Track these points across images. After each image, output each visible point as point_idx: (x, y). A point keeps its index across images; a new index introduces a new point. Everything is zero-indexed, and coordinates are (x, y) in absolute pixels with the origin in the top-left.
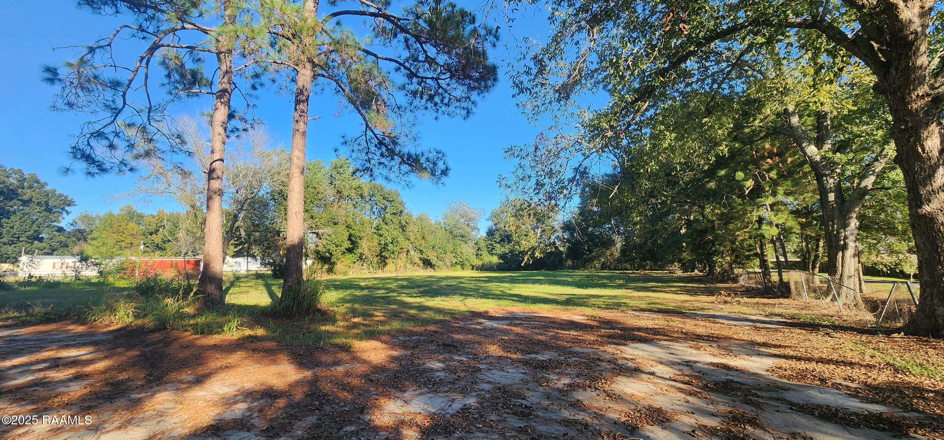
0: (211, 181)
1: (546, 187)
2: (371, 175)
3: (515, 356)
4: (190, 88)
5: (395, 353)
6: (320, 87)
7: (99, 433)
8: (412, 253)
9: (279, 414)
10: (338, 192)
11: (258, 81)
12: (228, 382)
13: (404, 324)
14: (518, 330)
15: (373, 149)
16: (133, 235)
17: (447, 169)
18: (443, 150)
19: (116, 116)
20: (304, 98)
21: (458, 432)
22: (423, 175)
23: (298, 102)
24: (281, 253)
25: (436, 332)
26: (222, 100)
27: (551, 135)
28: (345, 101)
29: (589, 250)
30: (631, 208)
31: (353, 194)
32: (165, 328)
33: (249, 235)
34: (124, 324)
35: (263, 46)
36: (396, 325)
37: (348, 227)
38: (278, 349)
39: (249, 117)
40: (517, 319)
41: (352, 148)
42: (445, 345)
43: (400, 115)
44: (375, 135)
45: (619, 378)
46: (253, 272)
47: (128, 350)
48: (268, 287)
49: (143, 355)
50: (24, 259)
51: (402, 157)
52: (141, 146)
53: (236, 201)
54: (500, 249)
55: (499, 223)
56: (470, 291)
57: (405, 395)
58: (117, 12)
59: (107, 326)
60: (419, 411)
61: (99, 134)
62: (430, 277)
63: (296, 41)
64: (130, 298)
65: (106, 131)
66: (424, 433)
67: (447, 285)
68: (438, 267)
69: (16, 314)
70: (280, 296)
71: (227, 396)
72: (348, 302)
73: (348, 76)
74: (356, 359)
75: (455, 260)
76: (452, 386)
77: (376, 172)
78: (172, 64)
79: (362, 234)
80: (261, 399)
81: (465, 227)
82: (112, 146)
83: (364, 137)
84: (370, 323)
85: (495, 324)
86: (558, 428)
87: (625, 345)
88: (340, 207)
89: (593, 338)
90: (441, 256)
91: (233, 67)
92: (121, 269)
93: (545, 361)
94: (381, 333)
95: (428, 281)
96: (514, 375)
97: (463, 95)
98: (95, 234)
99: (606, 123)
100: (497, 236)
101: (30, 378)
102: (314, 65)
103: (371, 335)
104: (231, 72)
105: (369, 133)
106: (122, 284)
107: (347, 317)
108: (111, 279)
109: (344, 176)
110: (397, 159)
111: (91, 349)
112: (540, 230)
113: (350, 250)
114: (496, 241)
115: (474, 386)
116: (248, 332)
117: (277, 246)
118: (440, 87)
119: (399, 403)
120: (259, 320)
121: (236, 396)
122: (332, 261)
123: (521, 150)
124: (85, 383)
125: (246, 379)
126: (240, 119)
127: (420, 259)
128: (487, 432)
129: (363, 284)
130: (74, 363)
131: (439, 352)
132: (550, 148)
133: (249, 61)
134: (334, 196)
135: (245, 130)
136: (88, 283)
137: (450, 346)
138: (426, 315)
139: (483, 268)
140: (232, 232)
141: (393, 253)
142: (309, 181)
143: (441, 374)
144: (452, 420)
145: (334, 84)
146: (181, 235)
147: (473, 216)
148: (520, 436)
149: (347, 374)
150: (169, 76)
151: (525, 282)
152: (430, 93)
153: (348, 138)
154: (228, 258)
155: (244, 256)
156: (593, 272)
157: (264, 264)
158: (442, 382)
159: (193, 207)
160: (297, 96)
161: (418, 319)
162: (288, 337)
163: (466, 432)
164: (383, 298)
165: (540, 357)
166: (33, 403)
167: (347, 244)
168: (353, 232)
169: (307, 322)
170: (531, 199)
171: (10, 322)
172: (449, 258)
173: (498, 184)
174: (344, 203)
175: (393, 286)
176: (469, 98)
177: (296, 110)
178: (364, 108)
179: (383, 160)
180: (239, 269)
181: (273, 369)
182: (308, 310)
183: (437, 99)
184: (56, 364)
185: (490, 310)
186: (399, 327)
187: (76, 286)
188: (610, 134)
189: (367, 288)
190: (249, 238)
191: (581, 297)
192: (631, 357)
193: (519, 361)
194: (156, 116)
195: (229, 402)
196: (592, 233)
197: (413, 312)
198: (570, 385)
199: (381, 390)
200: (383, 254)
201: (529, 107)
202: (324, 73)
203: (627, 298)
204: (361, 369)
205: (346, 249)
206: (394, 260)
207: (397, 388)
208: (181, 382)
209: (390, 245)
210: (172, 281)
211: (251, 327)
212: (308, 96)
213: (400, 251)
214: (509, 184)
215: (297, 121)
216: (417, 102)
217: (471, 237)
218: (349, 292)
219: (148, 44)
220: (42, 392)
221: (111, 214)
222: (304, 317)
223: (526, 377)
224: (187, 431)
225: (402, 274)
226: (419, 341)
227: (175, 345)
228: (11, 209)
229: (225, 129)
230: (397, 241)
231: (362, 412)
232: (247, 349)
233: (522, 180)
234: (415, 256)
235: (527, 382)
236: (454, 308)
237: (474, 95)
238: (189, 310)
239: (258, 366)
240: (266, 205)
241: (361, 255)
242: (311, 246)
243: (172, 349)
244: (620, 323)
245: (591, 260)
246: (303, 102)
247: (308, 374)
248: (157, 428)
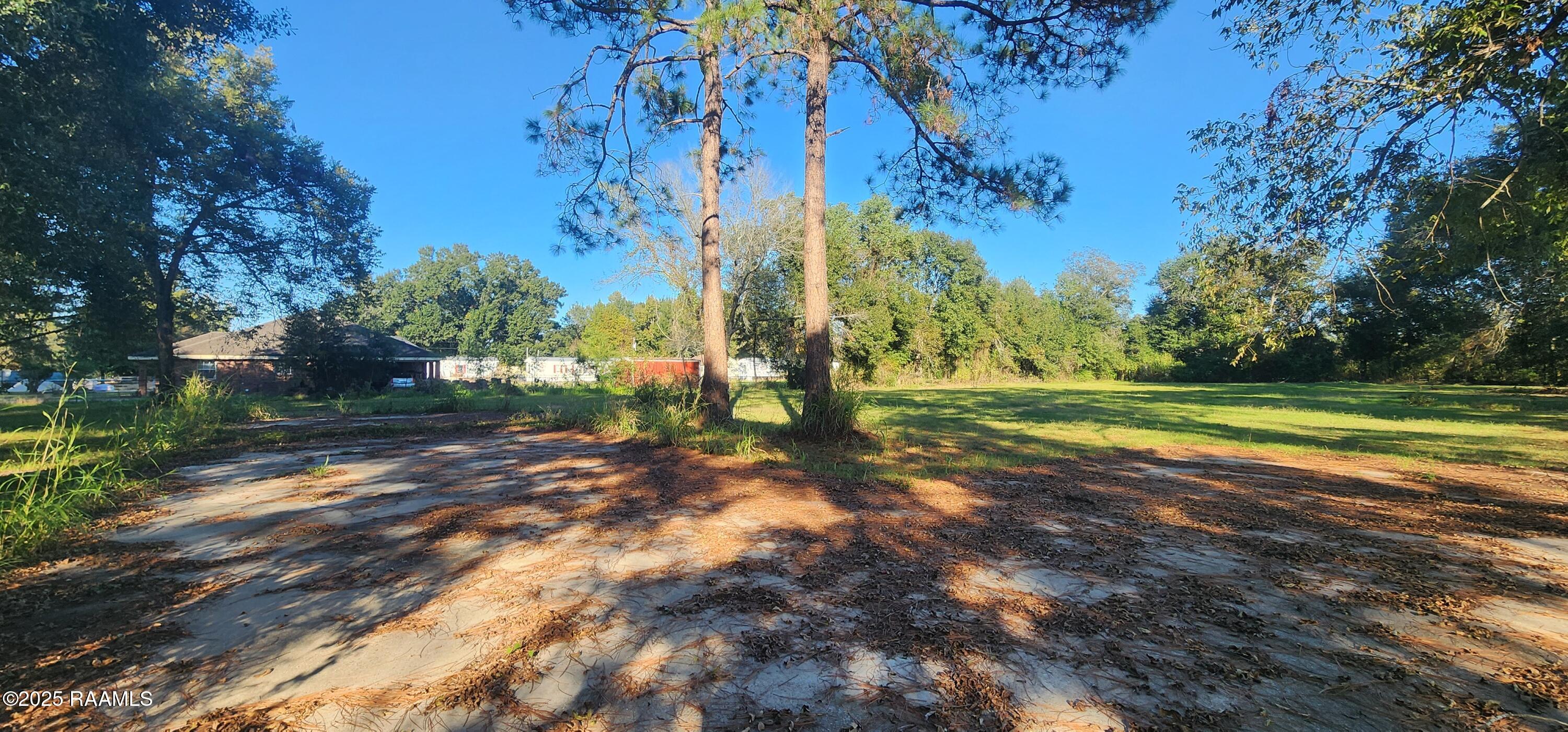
0: (706, 248)
1: (1295, 198)
2: (927, 217)
3: (1217, 530)
4: (672, 119)
5: (980, 502)
6: (840, 81)
7: (622, 550)
8: (1000, 349)
9: (817, 562)
10: (875, 252)
11: (754, 90)
12: (748, 515)
13: (993, 460)
14: (1225, 486)
15: (928, 170)
16: (624, 330)
17: (1066, 189)
18: (1057, 155)
19: (598, 172)
20: (819, 102)
21: (1103, 634)
22: (1020, 204)
23: (811, 110)
24: (797, 350)
25: (1050, 476)
26: (711, 128)
27: (1314, 83)
28: (880, 94)
29: (1408, 338)
30: (1554, 227)
31: (897, 254)
32: (671, 444)
33: (754, 326)
34: (628, 437)
35: (759, 30)
36: (979, 461)
37: (892, 308)
38: (806, 481)
39: (745, 149)
40: (1220, 467)
41: (892, 173)
42: (1069, 498)
43: (975, 102)
44: (932, 145)
45: (1497, 600)
46: (763, 380)
47: (637, 466)
48: (783, 400)
49: (652, 473)
50: (529, 360)
51: (979, 178)
52: (627, 209)
53: (735, 277)
54: (1176, 340)
55: (1175, 288)
56: (1114, 416)
57: (1002, 564)
58: (590, 27)
59: (612, 437)
60: (1028, 590)
61: (583, 199)
62: (1034, 390)
63: (803, 10)
64: (630, 406)
65: (589, 193)
66: (1040, 624)
67: (1067, 405)
68: (1049, 373)
69: (531, 419)
70: (800, 413)
71: (750, 530)
72: (898, 424)
73: (885, 51)
74: (916, 504)
75: (1081, 362)
76: (1087, 563)
77: (936, 209)
78: (649, 90)
79: (915, 319)
80: (792, 540)
81: (1101, 299)
82: (597, 213)
83: (913, 152)
84: (936, 456)
85: (1170, 473)
86: (1324, 664)
87: (1515, 537)
88: (877, 276)
89: (1417, 515)
90: (1054, 353)
91: (721, 75)
92: (617, 373)
93: (1292, 546)
94: (953, 471)
95: (1030, 397)
96: (1217, 561)
97: (1099, 39)
98: (588, 330)
99: (1482, 24)
100: (1171, 315)
101: (553, 486)
102: (832, 43)
103: (938, 473)
104: (719, 83)
105: (923, 143)
106: (620, 391)
107: (898, 445)
108: (608, 385)
109: (881, 225)
110: (971, 182)
111: (600, 461)
112: (1274, 299)
113: (896, 346)
114: (1168, 325)
115: (1130, 568)
116: (765, 456)
117: (791, 340)
118: (1049, 33)
119: (993, 574)
120: (778, 442)
121: (760, 532)
122: (870, 362)
123: (1233, 128)
124: (602, 496)
125: (769, 513)
126: (734, 153)
127: (1015, 360)
128: (1162, 643)
129: (918, 399)
130: (588, 475)
131: (1059, 509)
132: (1307, 112)
133: (742, 60)
134: (867, 259)
135: (741, 169)
136: (588, 390)
137: (1080, 500)
138: (1029, 450)
139: (1139, 376)
140: (733, 321)
141: (966, 349)
142: (830, 239)
143: (1066, 542)
144: (1090, 614)
145: (862, 68)
146: (675, 328)
147: (1118, 278)
148: (1233, 661)
149: (906, 523)
150: (647, 107)
151: (1236, 402)
152: (1029, 50)
153: (888, 158)
154: (731, 359)
155: (750, 356)
156: (1421, 387)
157: (777, 368)
158: (1066, 554)
159: (685, 289)
160: (809, 101)
161: (1016, 456)
162: (816, 466)
163: (1119, 636)
164: (952, 420)
165: (1275, 537)
166: (560, 512)
167: (891, 337)
168: (899, 316)
169: (842, 449)
170: (1256, 229)
171: (527, 428)
172: (1070, 356)
173: (1178, 203)
174: (883, 269)
175: (969, 402)
176: (1111, 43)
177: (808, 123)
178: (911, 100)
179: (947, 188)
180: (744, 375)
181: (802, 505)
182: (841, 431)
183: (1044, 59)
184: (573, 474)
185: (1159, 449)
186: (982, 464)
187: (577, 393)
188: (1490, 50)
189: (926, 404)
190: (755, 330)
191: (1386, 436)
192: (1535, 563)
193: (1229, 539)
194: (638, 166)
195: (754, 538)
196: (1422, 301)
197: (1006, 443)
198: (1357, 596)
199: (961, 551)
200: (950, 351)
201: (1255, 32)
202: (846, 53)
203: (1525, 442)
204: (928, 519)
205: (890, 344)
206: (968, 362)
207: (988, 552)
208: (695, 507)
209: (962, 336)
210: (671, 386)
211: (769, 450)
212: (825, 98)
213: (979, 345)
214: (1202, 201)
215: (811, 141)
216: (1004, 72)
217: (1114, 319)
218: (897, 410)
219: (623, 65)
220: (565, 501)
221: (600, 305)
222: (837, 441)
223: (1244, 568)
224: (709, 564)
225: (983, 385)
226: (1020, 489)
227: (684, 465)
228: (513, 304)
229: (718, 170)
230: (974, 330)
231: (934, 577)
232: (767, 477)
233: (1235, 190)
234: (1006, 355)
235: (1247, 576)
236: (1083, 442)
237: (1122, 36)
238: (694, 424)
239: (783, 499)
240: (773, 280)
241: (914, 353)
242: (837, 341)
243: (681, 469)
244: (1502, 493)
245: (1418, 361)
246: (819, 107)
247: (851, 516)
248: (678, 555)
